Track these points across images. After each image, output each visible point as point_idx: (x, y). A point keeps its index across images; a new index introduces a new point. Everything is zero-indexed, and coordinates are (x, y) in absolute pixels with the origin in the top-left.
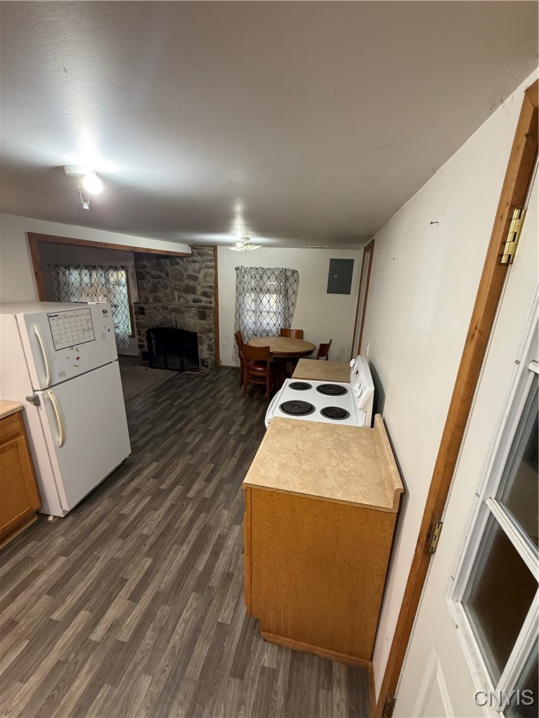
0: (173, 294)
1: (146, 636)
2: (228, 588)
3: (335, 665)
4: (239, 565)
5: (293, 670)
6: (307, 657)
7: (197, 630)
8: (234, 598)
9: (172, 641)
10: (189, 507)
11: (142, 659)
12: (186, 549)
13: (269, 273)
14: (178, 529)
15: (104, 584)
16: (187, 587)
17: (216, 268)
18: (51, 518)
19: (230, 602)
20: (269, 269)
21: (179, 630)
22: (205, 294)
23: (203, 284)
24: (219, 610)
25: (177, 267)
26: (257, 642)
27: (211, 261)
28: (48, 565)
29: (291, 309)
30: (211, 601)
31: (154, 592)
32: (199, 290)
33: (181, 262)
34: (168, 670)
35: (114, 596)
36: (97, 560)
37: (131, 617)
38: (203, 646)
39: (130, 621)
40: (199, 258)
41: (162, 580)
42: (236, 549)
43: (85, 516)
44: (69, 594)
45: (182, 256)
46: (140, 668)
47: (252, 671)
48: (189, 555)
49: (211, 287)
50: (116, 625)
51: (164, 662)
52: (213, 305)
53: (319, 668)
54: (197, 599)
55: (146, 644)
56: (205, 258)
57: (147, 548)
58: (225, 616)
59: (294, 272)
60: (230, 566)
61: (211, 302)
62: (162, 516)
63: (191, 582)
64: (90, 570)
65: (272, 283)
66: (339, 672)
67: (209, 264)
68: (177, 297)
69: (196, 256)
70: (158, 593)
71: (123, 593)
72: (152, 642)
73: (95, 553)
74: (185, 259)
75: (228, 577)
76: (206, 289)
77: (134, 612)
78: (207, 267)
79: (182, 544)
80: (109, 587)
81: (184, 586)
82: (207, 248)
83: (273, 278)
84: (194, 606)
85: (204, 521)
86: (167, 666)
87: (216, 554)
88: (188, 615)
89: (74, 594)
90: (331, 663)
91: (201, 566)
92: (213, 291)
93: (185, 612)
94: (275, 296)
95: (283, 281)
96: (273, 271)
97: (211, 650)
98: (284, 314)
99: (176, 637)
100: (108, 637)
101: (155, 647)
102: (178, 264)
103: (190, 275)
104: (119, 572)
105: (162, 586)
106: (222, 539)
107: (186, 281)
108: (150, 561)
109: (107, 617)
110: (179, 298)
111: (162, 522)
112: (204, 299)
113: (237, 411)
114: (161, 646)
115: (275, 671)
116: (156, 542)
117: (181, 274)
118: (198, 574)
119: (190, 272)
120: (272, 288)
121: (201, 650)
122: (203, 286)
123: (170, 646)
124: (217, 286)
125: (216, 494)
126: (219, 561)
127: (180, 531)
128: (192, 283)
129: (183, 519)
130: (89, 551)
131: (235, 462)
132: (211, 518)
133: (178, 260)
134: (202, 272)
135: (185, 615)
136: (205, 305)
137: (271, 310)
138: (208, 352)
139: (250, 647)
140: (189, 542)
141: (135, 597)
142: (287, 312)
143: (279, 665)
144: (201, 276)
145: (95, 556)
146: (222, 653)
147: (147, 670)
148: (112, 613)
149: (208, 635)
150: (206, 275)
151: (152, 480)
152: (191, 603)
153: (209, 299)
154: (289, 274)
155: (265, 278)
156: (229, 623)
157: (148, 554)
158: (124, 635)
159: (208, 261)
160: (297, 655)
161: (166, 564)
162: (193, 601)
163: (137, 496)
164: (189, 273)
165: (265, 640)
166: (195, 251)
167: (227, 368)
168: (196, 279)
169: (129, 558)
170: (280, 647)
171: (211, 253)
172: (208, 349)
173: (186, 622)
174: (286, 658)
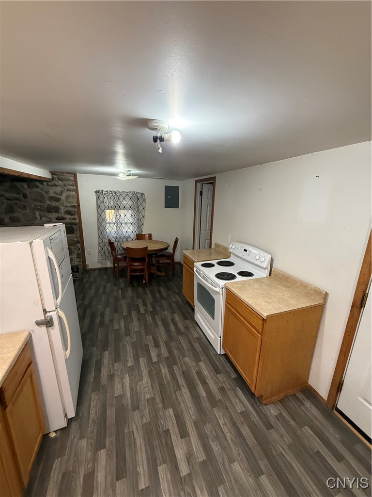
0: (34, 213)
1: (213, 446)
2: (228, 395)
3: (297, 394)
4: (221, 381)
5: (286, 408)
6: (286, 400)
7: (234, 424)
8: (235, 397)
9: (228, 438)
10: (162, 367)
11: (223, 459)
12: (185, 391)
13: (124, 195)
14: (168, 383)
15: (156, 443)
16: (207, 409)
17: (77, 191)
18: (53, 435)
19: (235, 400)
20: (123, 192)
21: (226, 430)
22: (68, 213)
23: (66, 204)
24: (234, 407)
25: (36, 190)
26: (264, 409)
27: (72, 185)
28: (94, 464)
29: (142, 220)
30: (226, 406)
31: (193, 425)
32: (63, 209)
33: (41, 186)
34: (240, 452)
35: (170, 444)
36: (133, 433)
37: (194, 445)
38: (245, 429)
39: (196, 448)
40: (60, 183)
41: (190, 414)
42: (212, 374)
43: (86, 415)
44: (136, 466)
45: (41, 180)
46: (226, 463)
47: (273, 421)
48: (190, 391)
49: (74, 206)
50: (189, 457)
51: (235, 451)
52: (77, 221)
53: (294, 400)
54: (219, 410)
55: (217, 451)
56: (66, 183)
57: (161, 405)
58: (240, 408)
59: (142, 194)
60: (218, 384)
61: (75, 219)
62: (149, 381)
63: (206, 404)
64: (135, 443)
65: (127, 202)
66: (301, 396)
67: (71, 187)
68: (38, 217)
69: (56, 181)
70: (195, 423)
71: (173, 438)
72: (219, 447)
73: (126, 431)
74: (45, 183)
75: (222, 390)
76: (70, 209)
77: (193, 442)
78: (68, 190)
79: (180, 389)
80: (161, 442)
81: (205, 409)
82: (68, 175)
83: (127, 199)
84: (221, 414)
85: (179, 370)
86: (238, 450)
87: (204, 383)
88: (222, 421)
89: (140, 464)
90: (295, 394)
91: (203, 393)
92: (76, 210)
93: (219, 420)
94: (130, 211)
95: (136, 201)
96: (127, 194)
97: (249, 427)
98: (138, 224)
99: (228, 436)
100: (192, 466)
101: (223, 448)
102: (38, 187)
103: (52, 197)
104: (157, 430)
105: (193, 417)
106: (199, 373)
107: (48, 202)
108: (171, 411)
109: (179, 457)
110: (41, 217)
111: (154, 385)
112: (68, 216)
113: (132, 297)
114: (226, 445)
115: (280, 414)
116: (162, 397)
117: (42, 196)
118: (206, 398)
119: (52, 194)
120: (127, 206)
121: (246, 431)
122: (66, 206)
123: (230, 442)
124: (79, 206)
125: (170, 351)
126: (210, 385)
127: (171, 383)
128: (54, 204)
129: (165, 376)
130: (119, 433)
131: (163, 329)
132: (182, 366)
133: (37, 183)
134: (64, 195)
135: (221, 422)
136: (70, 221)
137: (129, 222)
138: (77, 260)
139: (263, 413)
140: (183, 385)
141: (184, 434)
142: (139, 222)
143: (280, 411)
144: (63, 197)
145: (129, 432)
146: (255, 425)
147: (231, 461)
148: (180, 454)
149: (241, 422)
150: (67, 197)
151: (115, 364)
152: (218, 414)
153: (73, 217)
154: (139, 196)
155: (121, 199)
156: (244, 410)
157: (165, 407)
158: (201, 456)
159: (70, 185)
160: (281, 401)
161: (182, 405)
162: (218, 413)
163: (116, 380)
164: (50, 196)
165: (266, 405)
166: (56, 176)
167: (94, 270)
168: (58, 200)
169: (155, 417)
170: (273, 403)
171: (72, 179)
172: (77, 258)
173: (225, 424)
174: (280, 406)
